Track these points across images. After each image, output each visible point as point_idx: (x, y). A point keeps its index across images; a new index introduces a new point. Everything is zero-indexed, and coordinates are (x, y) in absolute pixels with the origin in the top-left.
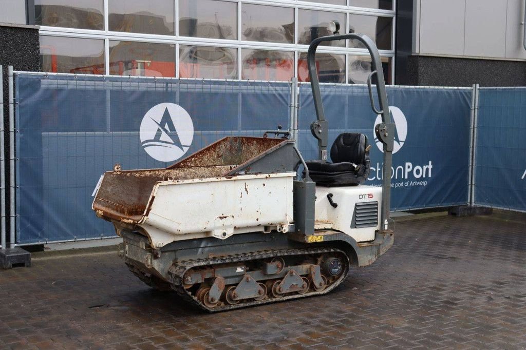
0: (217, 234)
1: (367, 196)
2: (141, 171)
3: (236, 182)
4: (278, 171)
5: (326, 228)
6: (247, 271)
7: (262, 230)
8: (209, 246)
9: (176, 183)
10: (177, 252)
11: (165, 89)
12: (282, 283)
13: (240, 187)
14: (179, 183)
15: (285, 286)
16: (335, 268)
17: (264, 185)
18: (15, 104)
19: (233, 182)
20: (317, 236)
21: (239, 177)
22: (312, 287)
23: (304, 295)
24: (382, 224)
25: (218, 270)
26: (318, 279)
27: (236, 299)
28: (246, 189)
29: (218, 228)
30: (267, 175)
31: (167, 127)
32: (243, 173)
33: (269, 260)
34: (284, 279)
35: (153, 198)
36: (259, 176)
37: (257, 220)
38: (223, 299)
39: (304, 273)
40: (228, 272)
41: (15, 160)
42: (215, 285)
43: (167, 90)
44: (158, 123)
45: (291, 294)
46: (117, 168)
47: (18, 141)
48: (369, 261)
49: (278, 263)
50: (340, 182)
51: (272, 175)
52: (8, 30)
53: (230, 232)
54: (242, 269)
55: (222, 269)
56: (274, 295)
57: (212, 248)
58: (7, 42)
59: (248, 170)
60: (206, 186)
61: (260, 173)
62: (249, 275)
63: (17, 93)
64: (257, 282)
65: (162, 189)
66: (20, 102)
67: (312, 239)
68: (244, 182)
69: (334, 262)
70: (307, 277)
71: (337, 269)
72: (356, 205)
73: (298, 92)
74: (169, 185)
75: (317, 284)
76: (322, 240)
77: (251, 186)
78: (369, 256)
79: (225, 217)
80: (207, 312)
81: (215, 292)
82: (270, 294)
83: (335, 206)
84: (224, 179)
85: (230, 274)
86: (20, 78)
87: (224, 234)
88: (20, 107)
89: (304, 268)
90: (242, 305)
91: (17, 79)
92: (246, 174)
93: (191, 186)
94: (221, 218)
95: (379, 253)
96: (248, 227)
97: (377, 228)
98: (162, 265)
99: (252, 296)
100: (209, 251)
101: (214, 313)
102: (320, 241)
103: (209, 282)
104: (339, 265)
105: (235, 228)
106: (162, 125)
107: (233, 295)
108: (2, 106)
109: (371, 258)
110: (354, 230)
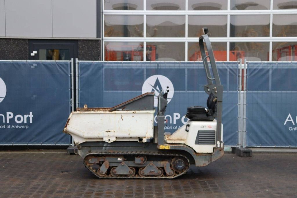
0: (106, 140)
1: (207, 127)
2: (98, 109)
3: (116, 114)
4: (142, 110)
5: (180, 143)
6: (124, 161)
7: (138, 140)
8: (108, 146)
9: (81, 113)
10: (91, 148)
11: (157, 68)
12: (145, 169)
13: (118, 117)
16: (180, 165)
17: (133, 116)
18: (78, 76)
19: (114, 114)
20: (166, 146)
21: (116, 112)
22: (165, 174)
23: (159, 177)
24: (217, 145)
25: (107, 158)
26: (168, 171)
27: (116, 174)
28: (122, 118)
29: (106, 136)
30: (134, 111)
31: (158, 88)
32: (121, 109)
33: (138, 156)
34: (146, 167)
35: (69, 119)
36: (129, 112)
37: (129, 134)
38: (108, 173)
39: (162, 166)
40: (112, 159)
41: (78, 103)
42: (103, 165)
43: (158, 68)
44: (152, 86)
45: (148, 176)
46: (86, 107)
47: (80, 94)
48: (204, 164)
49: (142, 158)
50: (196, 118)
51: (137, 112)
52: (85, 41)
53: (113, 139)
54: (121, 159)
55: (110, 158)
56: (140, 175)
57: (111, 148)
58: (85, 47)
59: (124, 108)
60: (98, 115)
61: (131, 110)
62: (123, 163)
63: (79, 71)
64: (129, 167)
66: (80, 76)
67: (162, 147)
68: (120, 114)
69: (179, 162)
70: (162, 169)
71: (182, 166)
72: (199, 132)
73: (247, 68)
74: (77, 114)
75: (167, 173)
76: (169, 148)
77: (124, 117)
78: (204, 161)
79: (110, 132)
80: (98, 178)
81: (104, 169)
82: (137, 173)
83: (187, 131)
84: (108, 112)
85: (114, 161)
86: (80, 64)
87: (109, 140)
88: (81, 78)
89: (161, 163)
90: (119, 177)
91: (79, 65)
92: (122, 110)
93: (85, 115)
94: (107, 132)
95: (211, 160)
96: (123, 138)
97: (215, 146)
98: (83, 153)
99: (125, 174)
100: (109, 149)
101: (101, 179)
102: (167, 149)
103: (100, 164)
104: (183, 164)
105: (116, 138)
106: (155, 87)
107: (114, 172)
108: (73, 78)
109: (205, 162)
110: (197, 146)
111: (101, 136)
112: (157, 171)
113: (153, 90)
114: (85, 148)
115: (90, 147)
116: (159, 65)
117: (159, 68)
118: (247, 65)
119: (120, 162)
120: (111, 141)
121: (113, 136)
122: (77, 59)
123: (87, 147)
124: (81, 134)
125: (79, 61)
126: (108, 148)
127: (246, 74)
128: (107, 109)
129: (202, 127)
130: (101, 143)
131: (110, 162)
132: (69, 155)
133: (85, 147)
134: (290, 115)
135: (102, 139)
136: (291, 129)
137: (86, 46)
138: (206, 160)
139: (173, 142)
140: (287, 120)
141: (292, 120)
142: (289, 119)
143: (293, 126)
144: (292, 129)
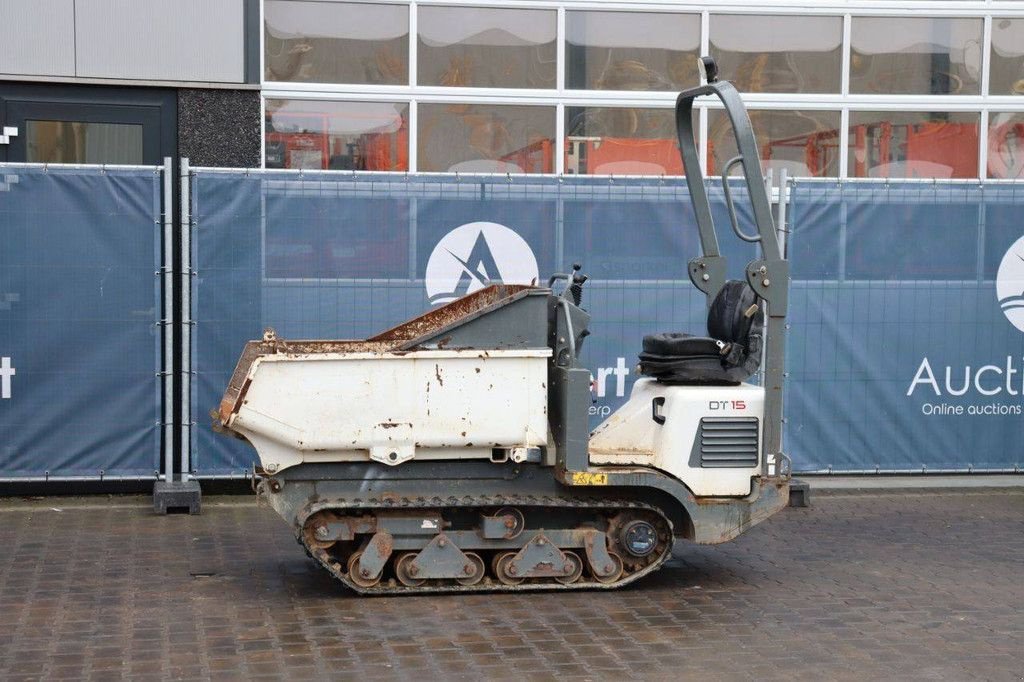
0: (380, 454)
1: (729, 406)
2: (316, 343)
3: (417, 362)
4: (510, 347)
5: (636, 462)
6: (445, 528)
7: (488, 455)
8: (381, 477)
9: (294, 359)
10: (320, 485)
11: (479, 195)
12: (518, 556)
13: (426, 371)
14: (299, 359)
15: (524, 564)
16: (641, 541)
17: (478, 371)
18: (190, 224)
19: (412, 362)
20: (594, 474)
21: (420, 354)
22: (588, 574)
23: (568, 585)
24: (765, 466)
25: (382, 520)
26: (600, 561)
27: (416, 577)
28: (438, 377)
29: (381, 443)
30: (482, 353)
31: (481, 269)
32: (435, 346)
33: (491, 511)
34: (522, 551)
35: (249, 382)
36: (465, 354)
37: (464, 434)
38: (388, 572)
39: (575, 545)
40: (403, 525)
41: (190, 324)
42: (372, 547)
43: (483, 197)
44: (463, 263)
45: (528, 580)
46: (270, 337)
47: (195, 290)
48: (723, 535)
49: (508, 518)
50: (685, 375)
51: (492, 353)
52: (205, 95)
53: (406, 454)
54: (434, 523)
55: (390, 519)
56: (502, 580)
57: (389, 483)
58: (203, 116)
59: (445, 342)
60: (353, 367)
61: (470, 348)
62: (445, 538)
63: (195, 205)
64: (464, 551)
65: (265, 367)
66: (199, 222)
67: (579, 478)
68: (435, 363)
69: (638, 529)
70: (579, 553)
71: (647, 544)
72: (702, 422)
73: (788, 198)
74: (277, 362)
75: (598, 569)
76: (605, 483)
77: (449, 371)
78: (722, 524)
79: (395, 425)
80: (352, 594)
81: (371, 559)
82: (490, 573)
83: (660, 421)
84: (390, 355)
85: (408, 531)
86: (199, 180)
87: (393, 456)
88: (201, 231)
89: (574, 536)
90: (427, 589)
91: (195, 180)
92: (440, 348)
94: (385, 426)
95: (747, 519)
96: (443, 448)
97: (757, 471)
98: (287, 505)
99: (451, 576)
100: (383, 489)
101: (367, 596)
102: (600, 484)
103: (361, 541)
104: (651, 536)
105: (417, 446)
106: (471, 264)
107: (408, 569)
108: (169, 229)
109: (727, 529)
110: (698, 471)
111: (362, 441)
112: (561, 564)
113: (465, 276)
114: (297, 485)
115: (314, 481)
116: (487, 186)
117: (488, 196)
118: (788, 190)
119: (430, 535)
120: (399, 461)
121: (406, 442)
122: (185, 162)
123: (303, 484)
124: (292, 436)
125: (193, 168)
126: (378, 484)
127: (787, 219)
128: (349, 343)
129: (714, 405)
130: (353, 468)
131: (395, 536)
132: (161, 515)
133: (298, 481)
134: (925, 363)
135: (366, 451)
136: (930, 410)
137: (210, 111)
138: (729, 520)
139: (613, 462)
140: (917, 380)
141: (932, 380)
142: (925, 375)
143: (937, 401)
144: (933, 410)
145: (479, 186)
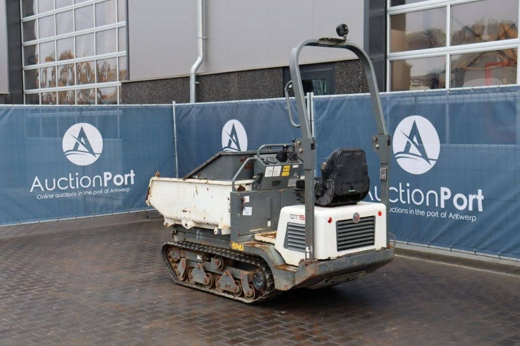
44: (407, 137)
145: (413, 98)
